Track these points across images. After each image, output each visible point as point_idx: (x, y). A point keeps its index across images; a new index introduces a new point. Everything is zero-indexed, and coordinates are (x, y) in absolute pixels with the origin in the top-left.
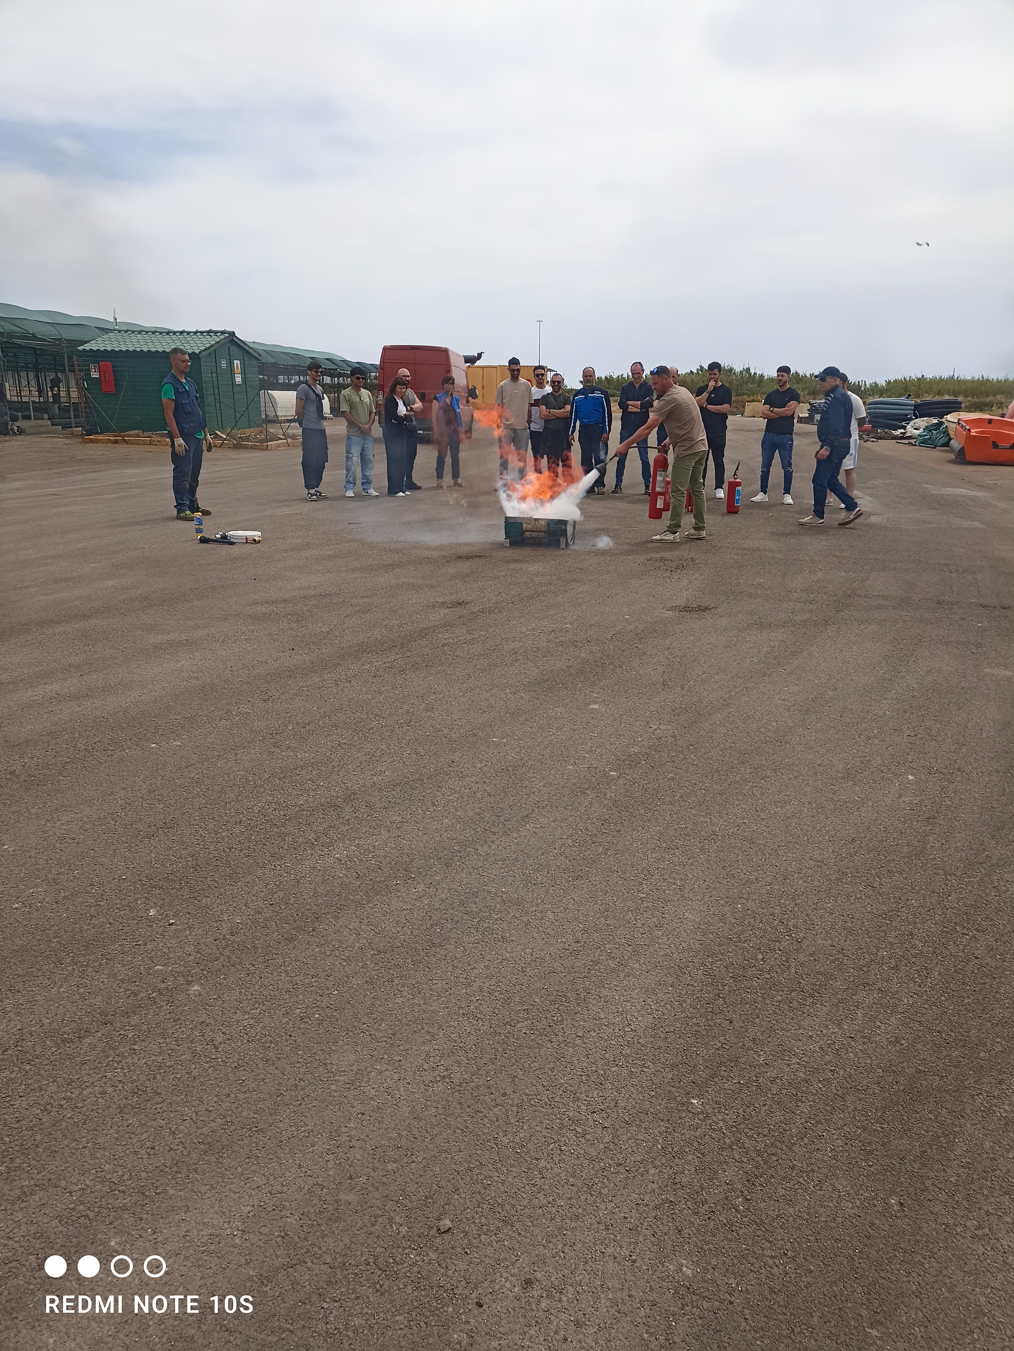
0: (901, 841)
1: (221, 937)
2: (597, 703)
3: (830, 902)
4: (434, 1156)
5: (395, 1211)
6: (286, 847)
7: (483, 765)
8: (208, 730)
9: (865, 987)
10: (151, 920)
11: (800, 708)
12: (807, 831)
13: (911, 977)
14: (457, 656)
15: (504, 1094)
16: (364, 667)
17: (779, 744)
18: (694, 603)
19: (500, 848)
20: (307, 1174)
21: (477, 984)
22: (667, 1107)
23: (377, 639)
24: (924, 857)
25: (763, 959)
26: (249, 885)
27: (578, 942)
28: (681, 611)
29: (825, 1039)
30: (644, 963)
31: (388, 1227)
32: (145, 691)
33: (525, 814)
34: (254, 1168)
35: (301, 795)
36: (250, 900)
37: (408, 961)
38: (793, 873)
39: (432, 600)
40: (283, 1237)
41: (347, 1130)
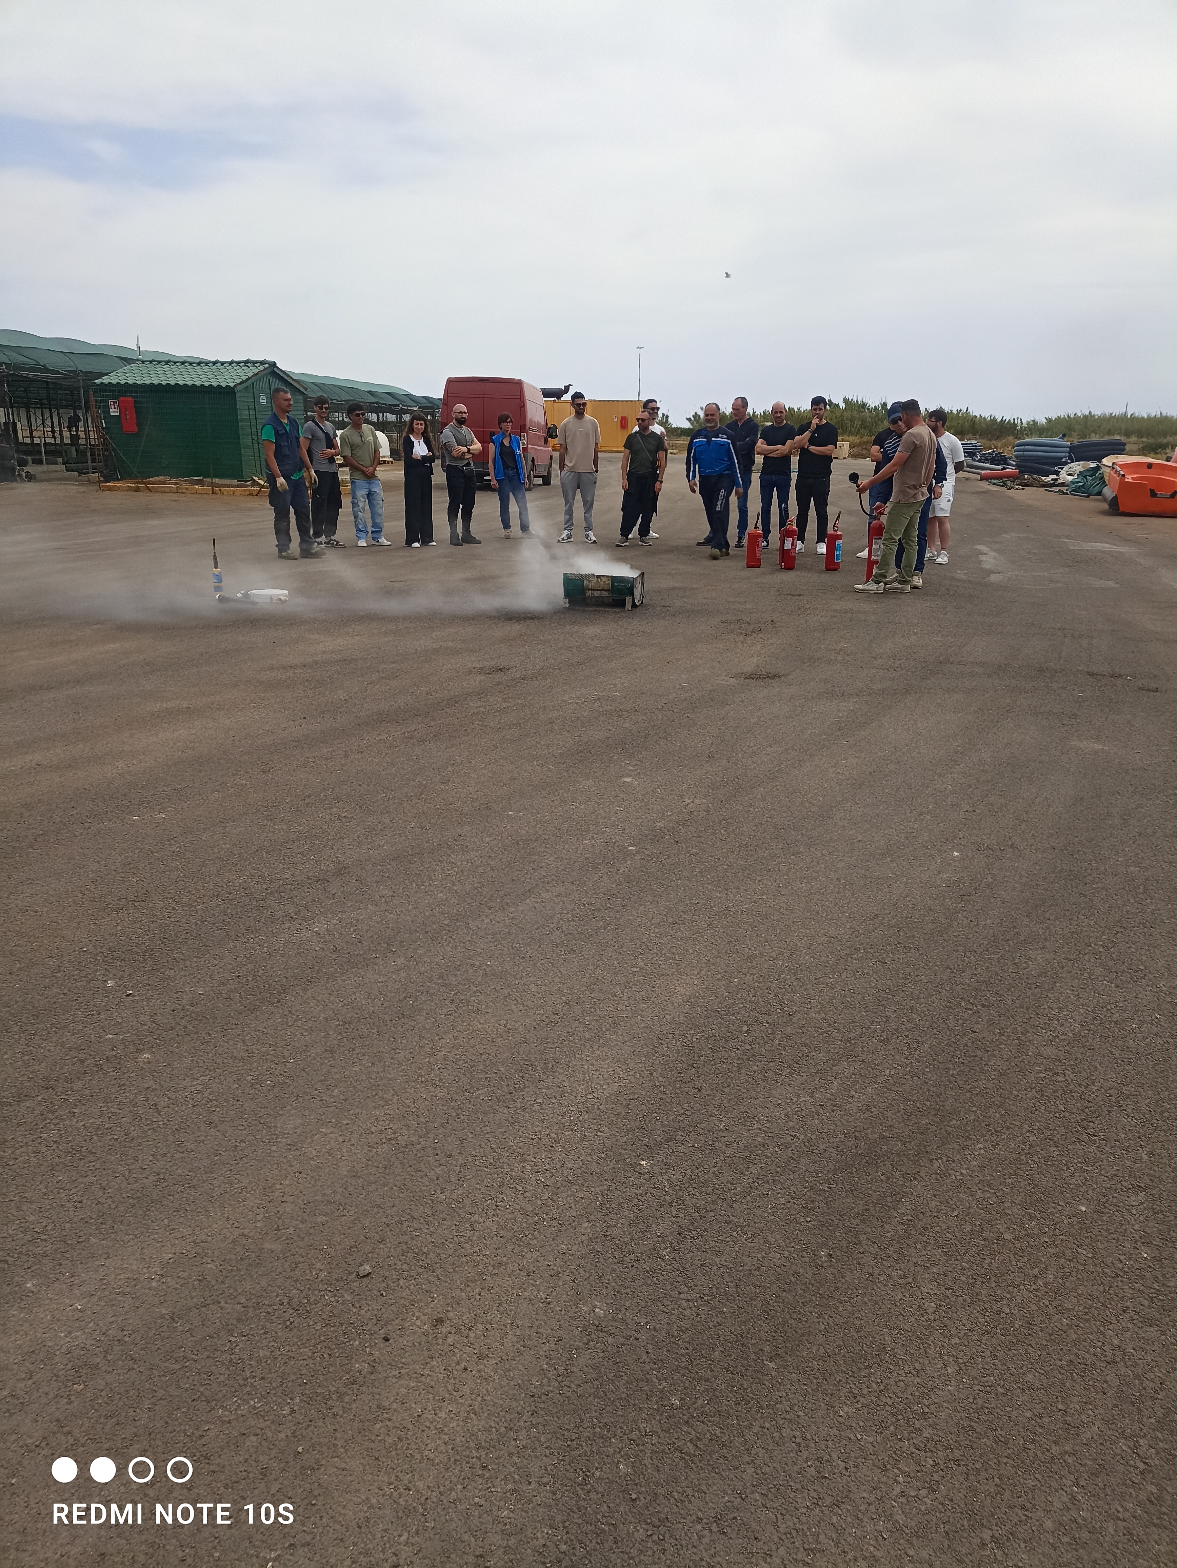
0: (927, 918)
1: (180, 1007)
2: (631, 776)
3: (834, 977)
4: (366, 1210)
5: (317, 1258)
6: (263, 920)
7: (491, 839)
8: (198, 802)
9: (848, 1058)
10: (109, 991)
11: (854, 782)
12: (828, 907)
13: (900, 1049)
14: (486, 726)
15: (450, 1156)
16: (380, 737)
17: (821, 819)
18: (763, 670)
19: (493, 922)
20: (234, 1226)
21: (442, 1053)
22: (614, 1168)
23: (400, 708)
24: (947, 933)
25: (747, 1032)
26: (218, 957)
27: (557, 1014)
28: (747, 678)
29: (794, 1106)
30: (622, 1035)
31: (308, 1272)
32: (135, 762)
33: (527, 888)
34: (181, 1220)
35: (288, 868)
36: (216, 971)
37: (373, 1031)
38: (801, 949)
39: (469, 666)
40: (200, 1281)
41: (281, 1186)
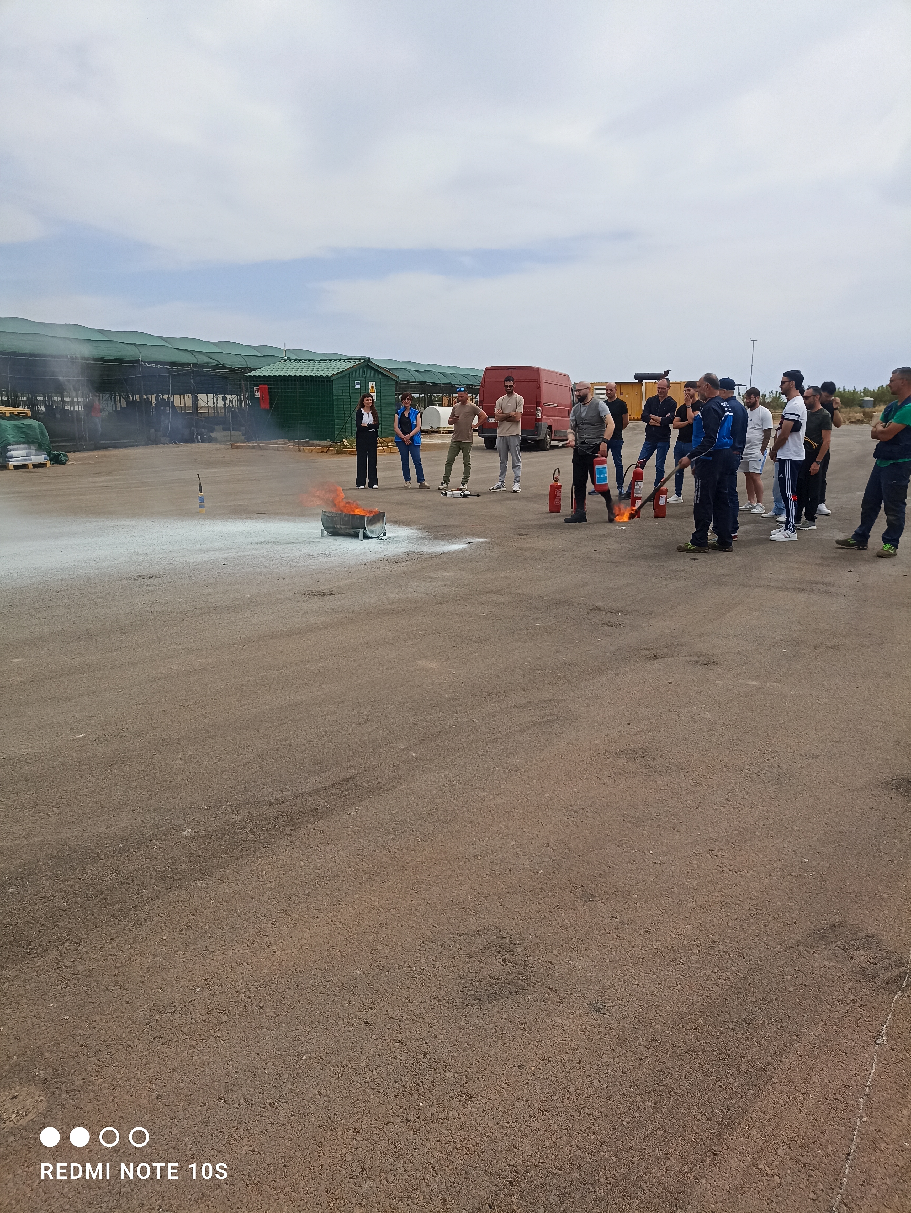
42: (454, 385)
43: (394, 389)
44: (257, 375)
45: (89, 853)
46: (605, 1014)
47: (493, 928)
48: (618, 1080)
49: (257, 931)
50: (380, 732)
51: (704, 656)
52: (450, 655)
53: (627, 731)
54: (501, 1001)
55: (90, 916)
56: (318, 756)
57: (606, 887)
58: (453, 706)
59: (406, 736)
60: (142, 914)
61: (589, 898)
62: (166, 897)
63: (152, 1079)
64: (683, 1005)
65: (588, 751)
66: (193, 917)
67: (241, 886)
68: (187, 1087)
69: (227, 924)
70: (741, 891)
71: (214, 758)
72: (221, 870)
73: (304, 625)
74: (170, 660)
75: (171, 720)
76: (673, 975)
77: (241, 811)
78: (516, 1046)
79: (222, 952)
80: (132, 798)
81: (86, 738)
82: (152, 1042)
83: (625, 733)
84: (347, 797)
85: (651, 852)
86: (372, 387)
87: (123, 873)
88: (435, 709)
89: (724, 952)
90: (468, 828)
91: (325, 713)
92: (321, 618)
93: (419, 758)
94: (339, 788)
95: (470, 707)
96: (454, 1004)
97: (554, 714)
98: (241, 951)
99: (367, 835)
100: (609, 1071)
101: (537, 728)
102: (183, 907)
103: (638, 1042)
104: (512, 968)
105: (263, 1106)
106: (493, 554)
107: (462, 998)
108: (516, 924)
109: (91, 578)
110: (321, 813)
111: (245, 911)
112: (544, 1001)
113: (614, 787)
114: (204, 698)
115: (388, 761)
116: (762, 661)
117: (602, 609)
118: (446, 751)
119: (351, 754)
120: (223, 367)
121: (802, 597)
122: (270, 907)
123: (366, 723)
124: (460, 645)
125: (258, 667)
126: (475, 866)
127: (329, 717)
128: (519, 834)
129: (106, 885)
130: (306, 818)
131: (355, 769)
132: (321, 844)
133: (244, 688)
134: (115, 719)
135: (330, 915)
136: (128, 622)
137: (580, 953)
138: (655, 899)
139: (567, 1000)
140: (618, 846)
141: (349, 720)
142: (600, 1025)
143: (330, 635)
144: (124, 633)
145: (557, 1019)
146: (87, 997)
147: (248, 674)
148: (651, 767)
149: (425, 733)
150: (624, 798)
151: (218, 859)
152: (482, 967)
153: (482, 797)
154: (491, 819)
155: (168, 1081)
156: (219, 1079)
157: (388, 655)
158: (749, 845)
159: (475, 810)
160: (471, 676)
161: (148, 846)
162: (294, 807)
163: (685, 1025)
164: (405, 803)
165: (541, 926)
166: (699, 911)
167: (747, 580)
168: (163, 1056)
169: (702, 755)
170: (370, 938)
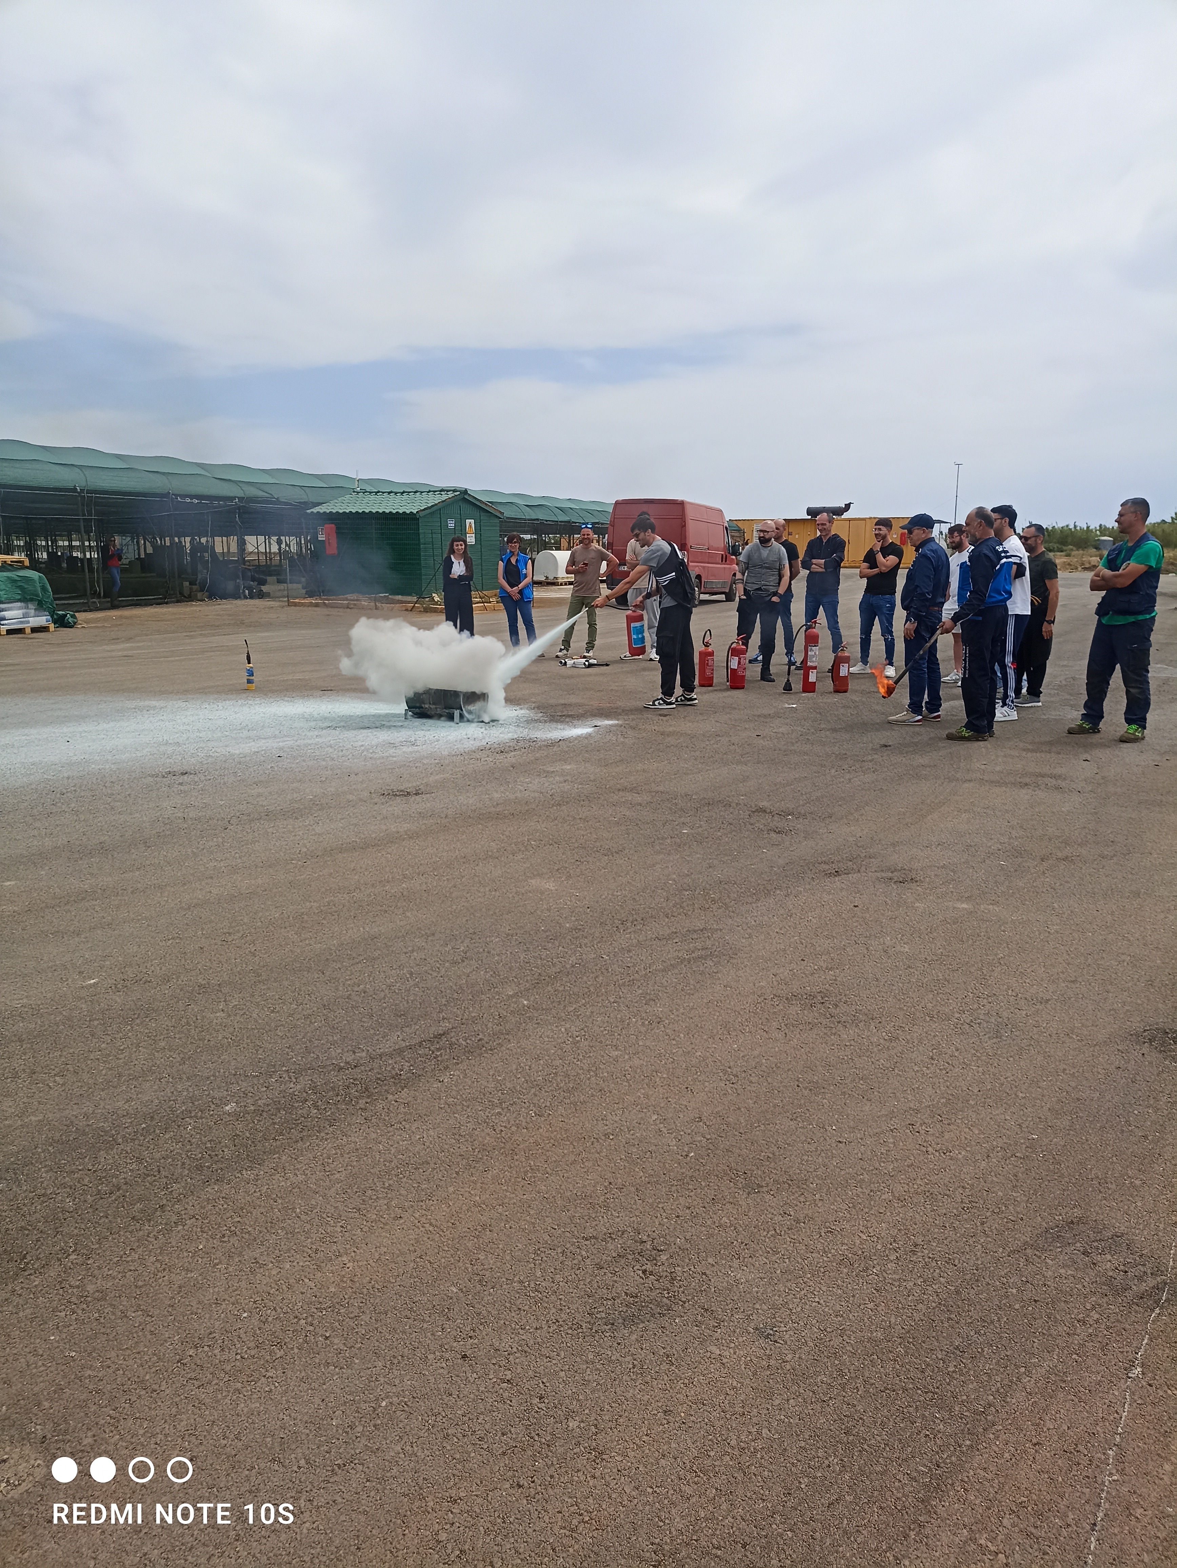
42: (576, 523)
43: (498, 528)
44: (322, 511)
45: (102, 1136)
46: (776, 1341)
47: (629, 1229)
48: (794, 1429)
49: (322, 1236)
50: (482, 973)
51: (899, 871)
52: (571, 871)
53: (801, 969)
54: (641, 1326)
55: (103, 1220)
56: (401, 1005)
57: (776, 1174)
58: (577, 938)
59: (515, 978)
60: (171, 1216)
61: (753, 1188)
62: (203, 1193)
63: (185, 1434)
64: (878, 1329)
65: (751, 996)
66: (239, 1219)
67: (301, 1178)
68: (231, 1445)
69: (283, 1228)
70: (951, 1178)
71: (266, 1009)
72: (274, 1156)
73: (382, 835)
74: (210, 880)
75: (210, 960)
76: (863, 1289)
77: (301, 1078)
78: (660, 1386)
79: (276, 1264)
80: (158, 1062)
81: (99, 985)
82: (184, 1385)
83: (799, 972)
84: (439, 1059)
85: (834, 1128)
86: (470, 526)
87: (147, 1162)
88: (553, 943)
89: (930, 1258)
90: (596, 1098)
91: (410, 949)
92: (404, 825)
93: (532, 1007)
94: (429, 1048)
95: (599, 940)
96: (580, 1330)
97: (707, 948)
98: (301, 1264)
99: (465, 1108)
100: (782, 1417)
101: (685, 966)
102: (225, 1206)
103: (820, 1378)
104: (655, 1282)
105: (330, 1469)
106: (627, 740)
107: (589, 1322)
108: (660, 1224)
109: (107, 775)
110: (405, 1080)
111: (306, 1211)
112: (697, 1326)
113: (784, 1043)
114: (253, 930)
115: (492, 1011)
116: (974, 878)
117: (768, 811)
118: (568, 997)
119: (444, 1003)
120: (278, 501)
121: (1024, 794)
122: (339, 1204)
123: (463, 961)
124: (585, 859)
125: (323, 889)
126: (606, 1148)
127: (415, 954)
128: (662, 1105)
129: (125, 1178)
130: (386, 1088)
131: (449, 1022)
132: (405, 1120)
133: (305, 917)
134: (136, 958)
135: (417, 1215)
136: (154, 832)
137: (743, 1261)
138: (839, 1189)
139: (726, 1324)
140: (791, 1120)
141: (441, 958)
142: (769, 1357)
143: (417, 847)
144: (149, 847)
145: (714, 1349)
146: (99, 1327)
147: (310, 899)
148: (832, 1016)
149: (540, 974)
150: (799, 1057)
151: (271, 1141)
152: (616, 1281)
153: (615, 1057)
154: (625, 1086)
155: (205, 1436)
156: (272, 1433)
157: (491, 872)
158: (960, 1117)
159: (606, 1074)
160: (600, 900)
161: (179, 1126)
162: (370, 1073)
163: (880, 1356)
164: (514, 1066)
165: (691, 1226)
166: (896, 1205)
167: (953, 773)
168: (199, 1403)
169: (899, 1000)
170: (470, 1244)
